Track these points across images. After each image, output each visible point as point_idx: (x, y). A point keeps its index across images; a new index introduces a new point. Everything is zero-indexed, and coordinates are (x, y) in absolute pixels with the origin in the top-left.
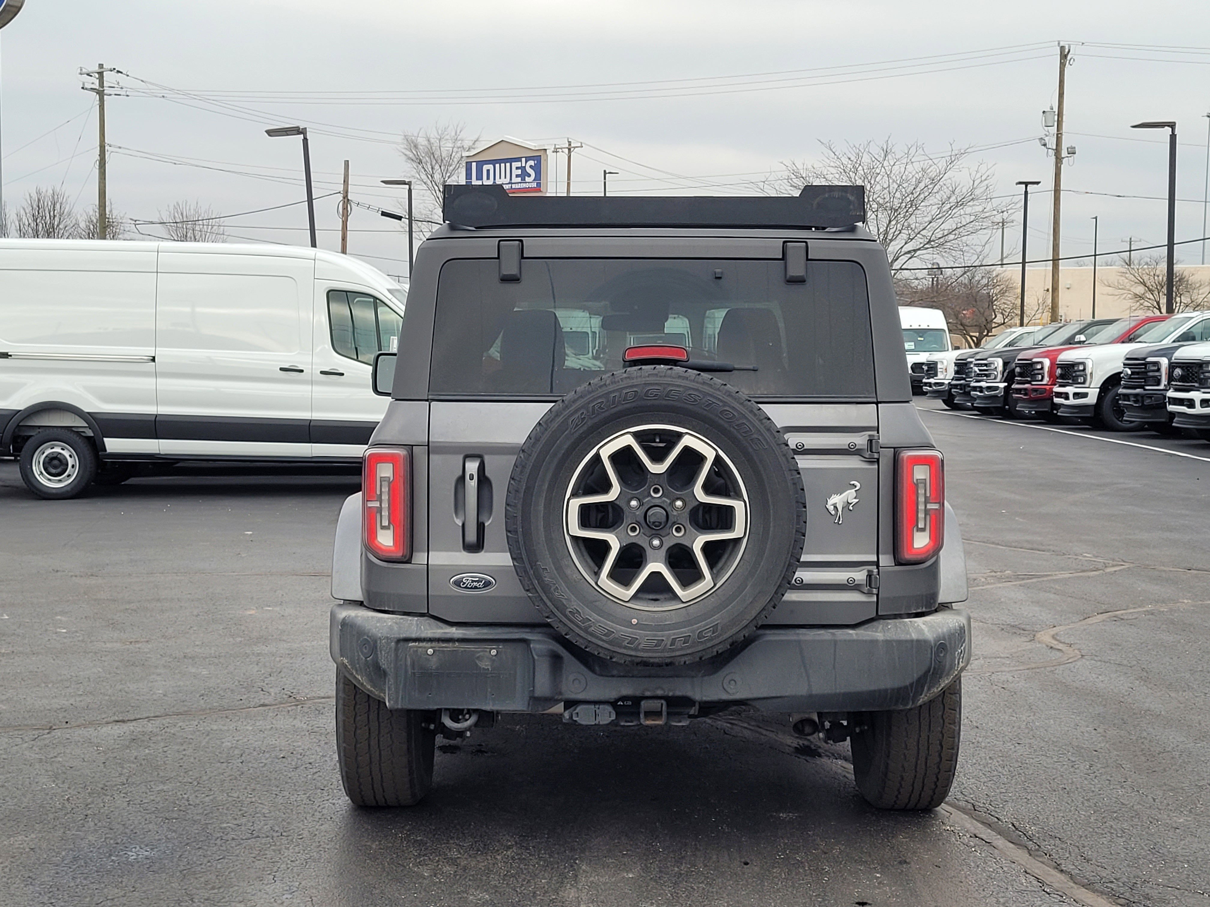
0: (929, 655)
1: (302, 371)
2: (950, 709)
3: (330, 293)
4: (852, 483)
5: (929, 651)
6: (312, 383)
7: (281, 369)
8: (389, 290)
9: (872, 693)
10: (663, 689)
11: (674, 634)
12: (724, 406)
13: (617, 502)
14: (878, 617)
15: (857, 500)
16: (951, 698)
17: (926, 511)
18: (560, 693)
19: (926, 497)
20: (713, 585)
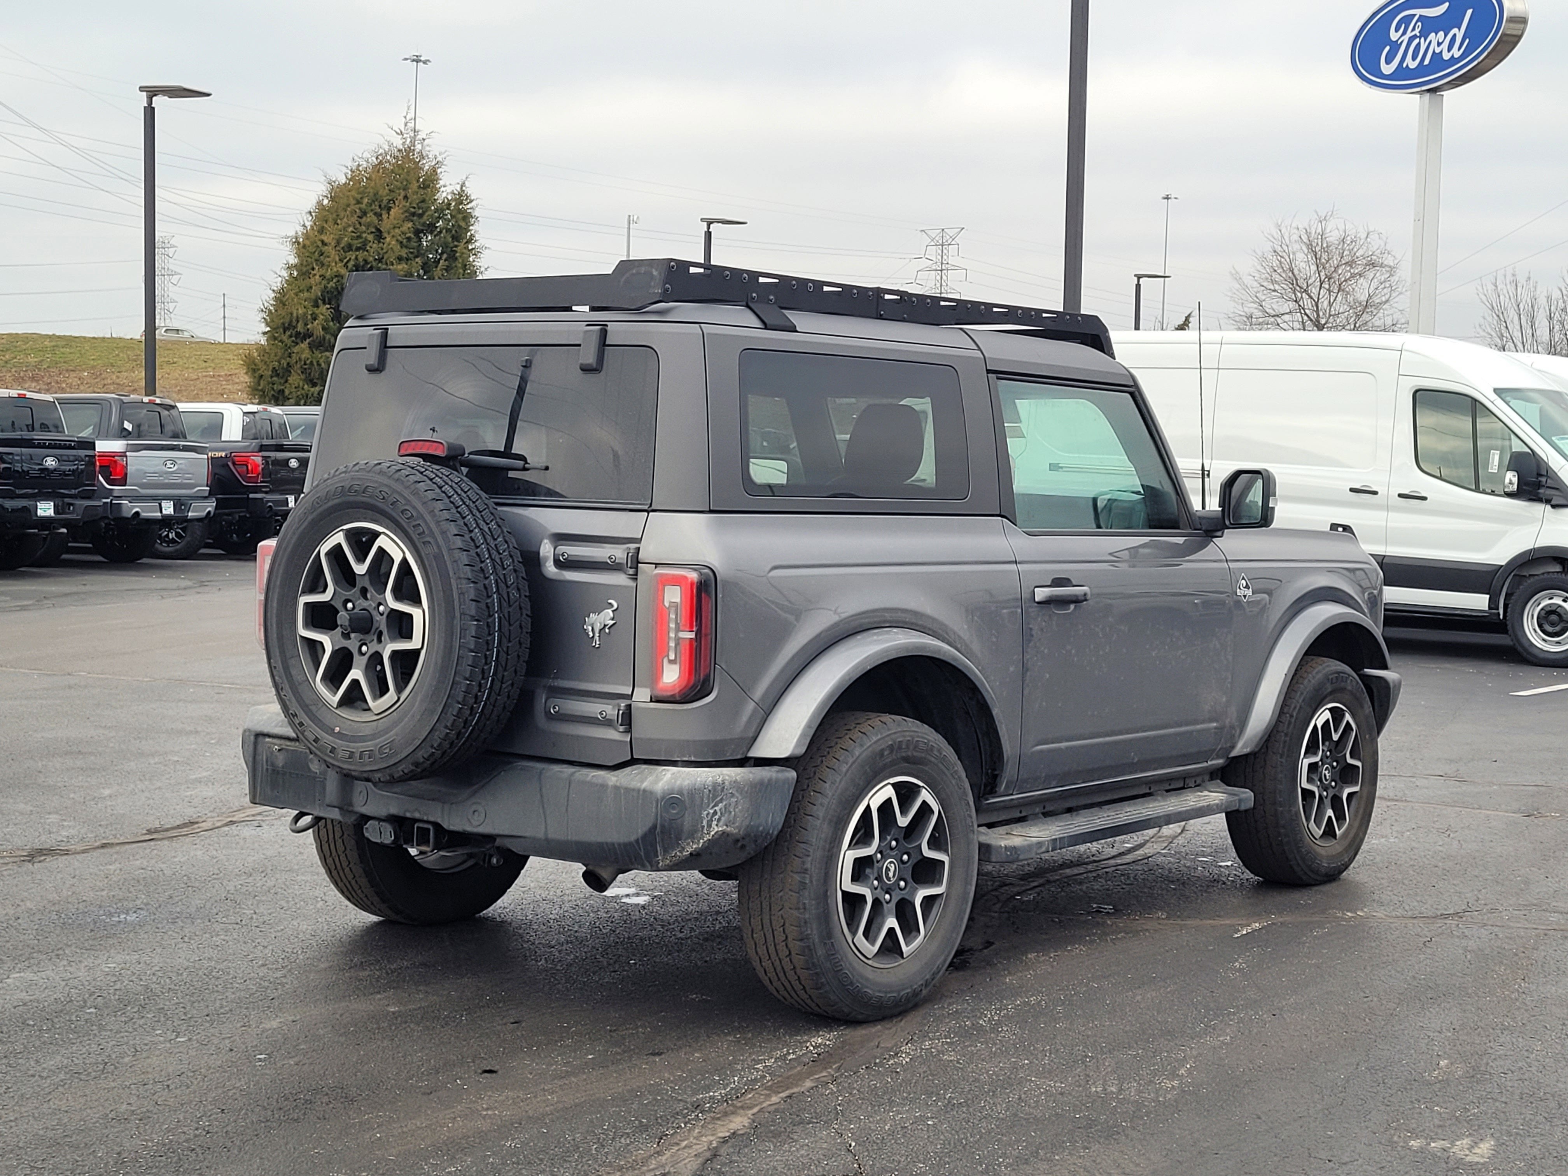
0: (654, 810)
1: (1375, 493)
2: (790, 890)
3: (1418, 393)
4: (610, 601)
5: (654, 805)
6: (1388, 508)
7: (1352, 490)
8: (1496, 391)
9: (601, 845)
10: (420, 812)
11: (362, 747)
12: (405, 505)
13: (332, 603)
14: (633, 762)
15: (613, 622)
16: (792, 877)
17: (678, 640)
18: (351, 805)
19: (677, 623)
20: (396, 698)
